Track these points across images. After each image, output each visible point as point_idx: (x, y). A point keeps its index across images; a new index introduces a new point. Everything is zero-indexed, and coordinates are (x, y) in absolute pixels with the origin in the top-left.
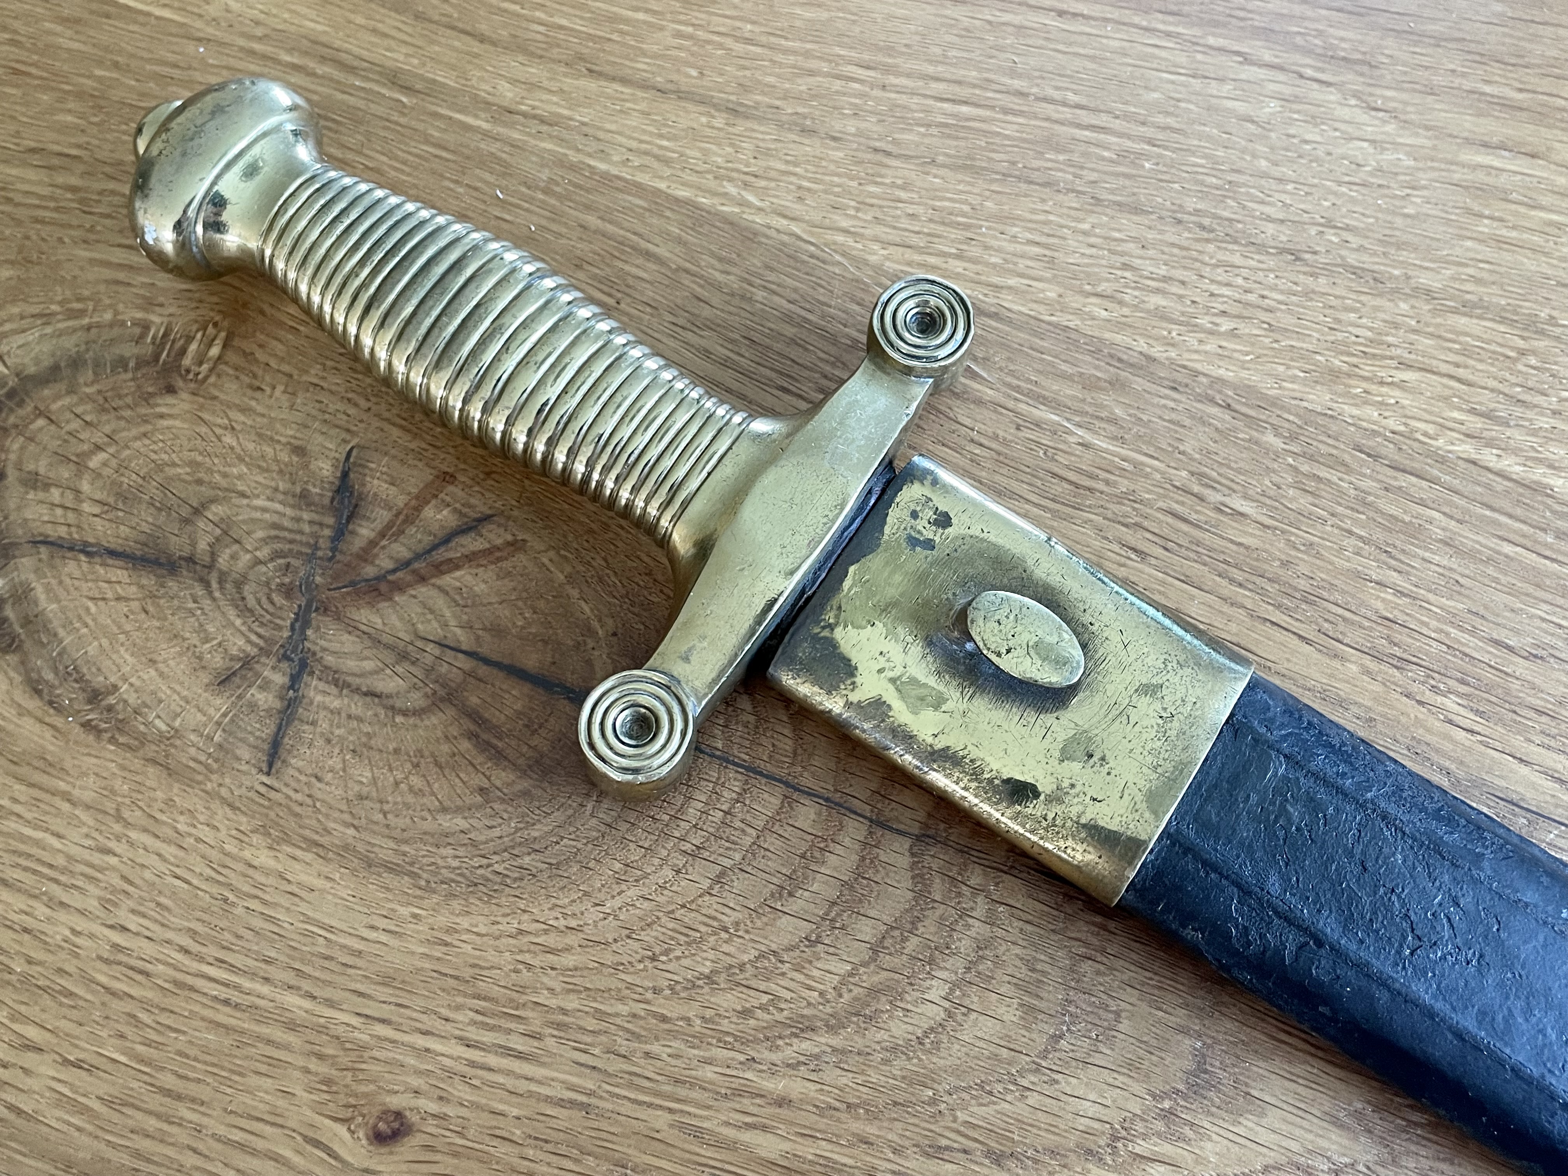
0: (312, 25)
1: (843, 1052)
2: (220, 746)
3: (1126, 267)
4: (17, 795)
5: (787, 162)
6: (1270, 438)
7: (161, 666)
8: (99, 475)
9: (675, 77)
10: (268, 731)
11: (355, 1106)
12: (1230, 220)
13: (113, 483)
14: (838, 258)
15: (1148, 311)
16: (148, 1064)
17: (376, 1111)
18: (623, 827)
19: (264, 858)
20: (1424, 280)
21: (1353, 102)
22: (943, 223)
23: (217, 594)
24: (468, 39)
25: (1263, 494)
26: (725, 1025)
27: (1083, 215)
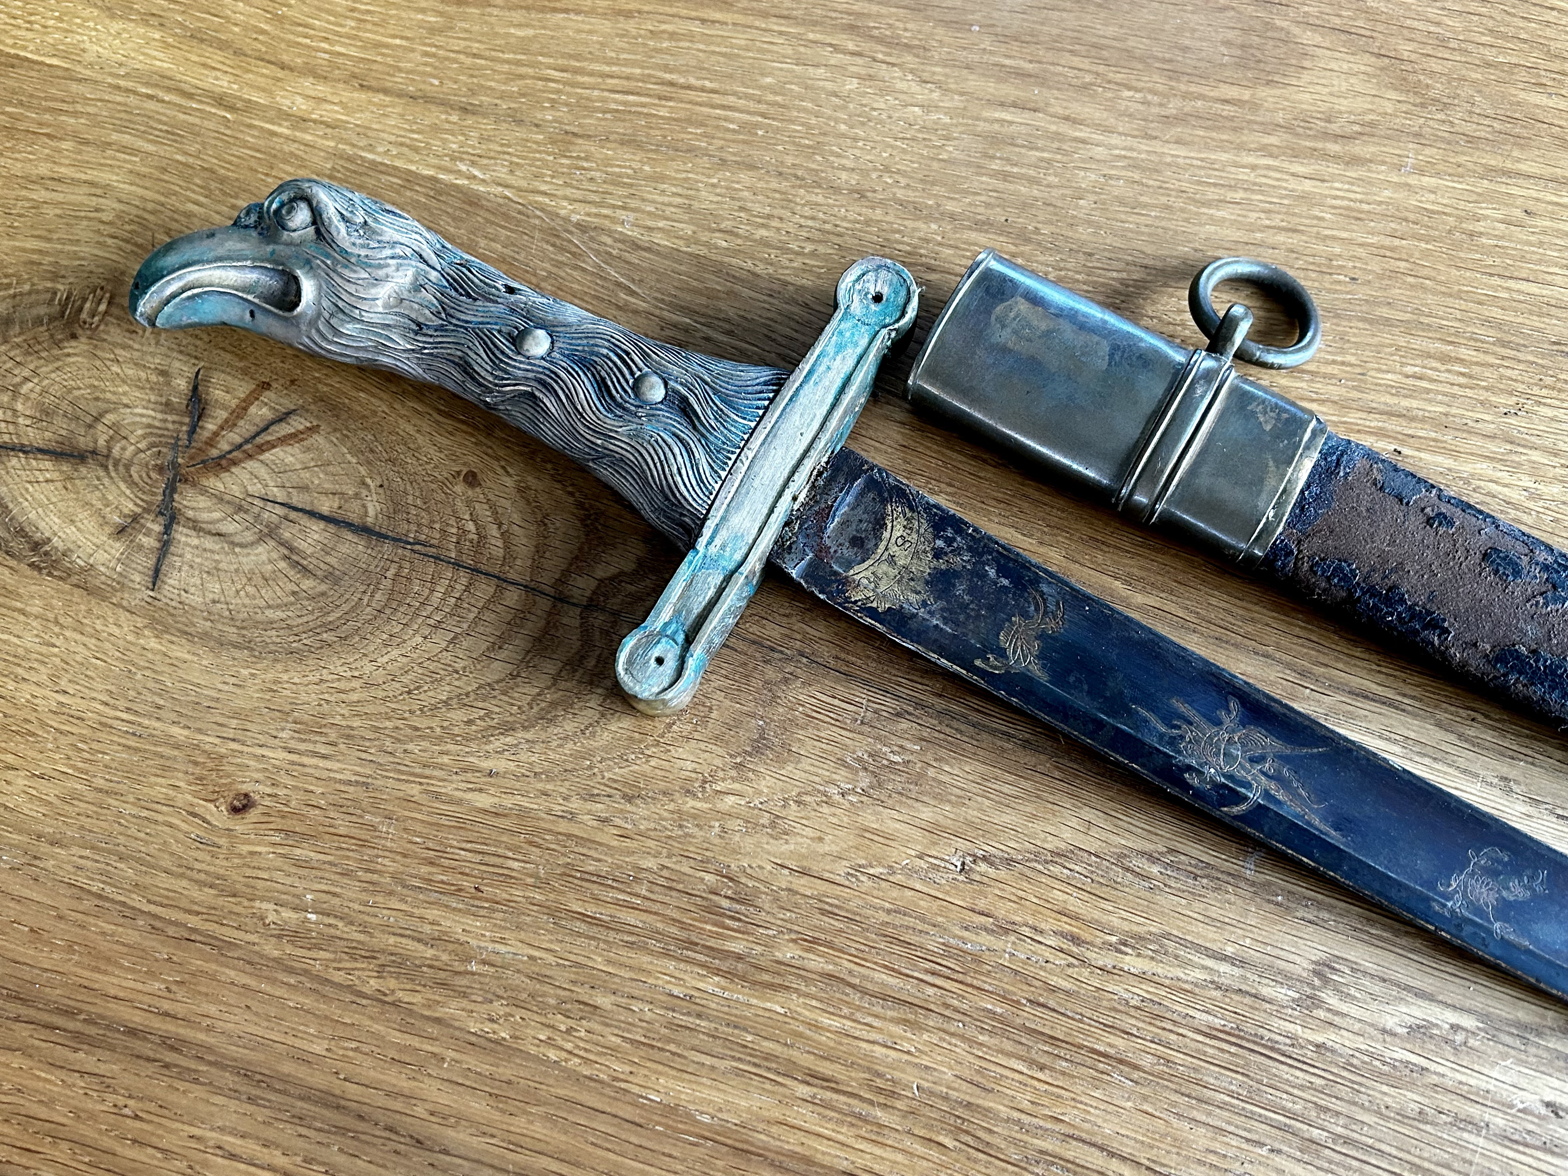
0: (158, 63)
1: (533, 742)
2: (120, 574)
3: (742, 209)
5: (502, 145)
7: (79, 524)
8: (29, 399)
9: (422, 87)
10: (151, 563)
11: (219, 792)
12: (817, 171)
13: (38, 403)
14: (538, 213)
15: (755, 241)
16: (86, 773)
17: (232, 794)
18: (388, 611)
19: (153, 644)
20: (950, 206)
21: (910, 77)
22: (613, 183)
23: (113, 474)
24: (273, 68)
26: (456, 731)
27: (711, 172)
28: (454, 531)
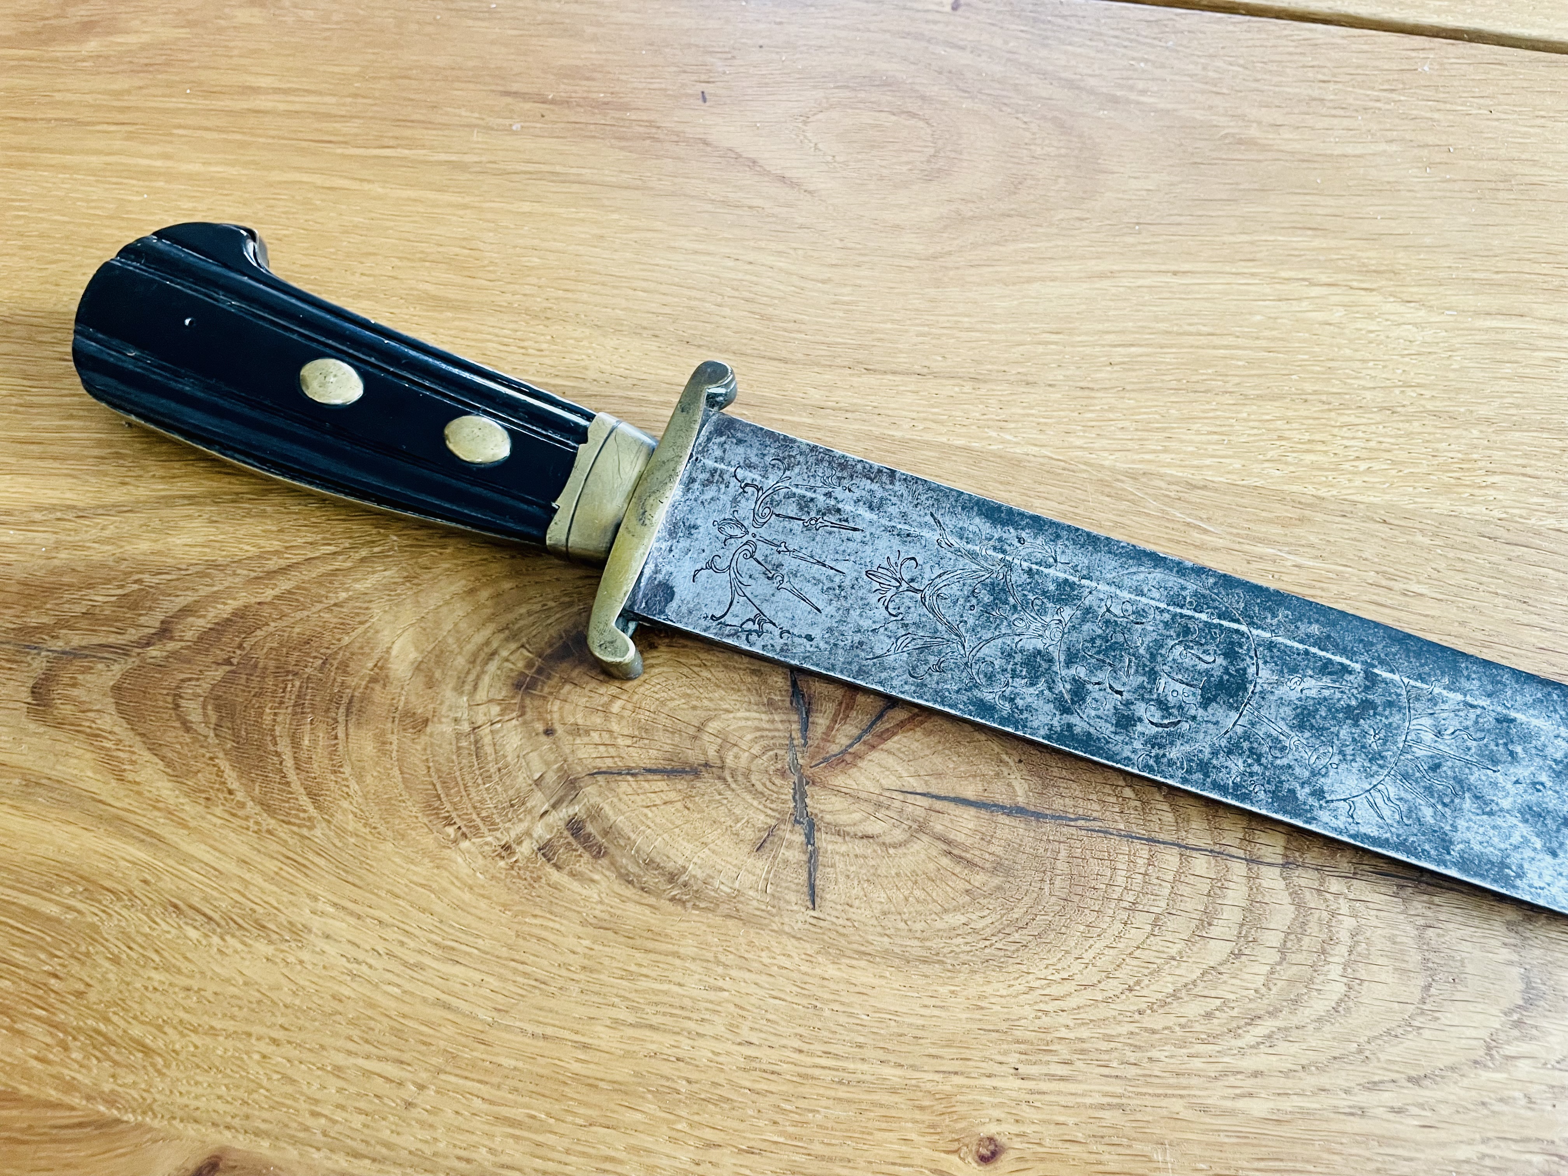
1: (1286, 1029)
2: (773, 896)
3: (1280, 438)
4: (639, 961)
5: (1024, 408)
6: (1419, 538)
7: (711, 846)
8: (621, 718)
9: (927, 363)
10: (803, 879)
11: (958, 1140)
12: (1338, 394)
13: (634, 720)
14: (1083, 467)
15: (1308, 466)
16: (801, 1140)
17: (975, 1140)
18: (1076, 899)
19: (831, 971)
21: (1392, 299)
22: (1147, 430)
23: (734, 786)
24: (776, 363)
25: (1430, 577)
26: (1197, 1027)
27: (1239, 408)
28: (1113, 799)
